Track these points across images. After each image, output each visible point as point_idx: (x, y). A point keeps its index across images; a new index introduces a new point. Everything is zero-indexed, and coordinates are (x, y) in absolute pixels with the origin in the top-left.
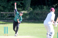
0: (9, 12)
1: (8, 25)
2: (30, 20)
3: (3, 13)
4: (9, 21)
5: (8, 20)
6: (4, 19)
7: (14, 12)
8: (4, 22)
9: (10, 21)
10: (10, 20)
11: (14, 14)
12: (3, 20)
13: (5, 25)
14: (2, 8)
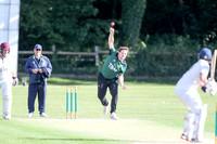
0: (81, 50)
1: (77, 86)
2: (139, 75)
3: (64, 53)
4: (80, 76)
5: (76, 74)
6: (67, 69)
7: (93, 51)
8: (67, 81)
9: (84, 76)
10: (82, 73)
11: (94, 57)
12: (65, 72)
13: (70, 89)
14: (62, 38)
